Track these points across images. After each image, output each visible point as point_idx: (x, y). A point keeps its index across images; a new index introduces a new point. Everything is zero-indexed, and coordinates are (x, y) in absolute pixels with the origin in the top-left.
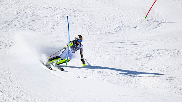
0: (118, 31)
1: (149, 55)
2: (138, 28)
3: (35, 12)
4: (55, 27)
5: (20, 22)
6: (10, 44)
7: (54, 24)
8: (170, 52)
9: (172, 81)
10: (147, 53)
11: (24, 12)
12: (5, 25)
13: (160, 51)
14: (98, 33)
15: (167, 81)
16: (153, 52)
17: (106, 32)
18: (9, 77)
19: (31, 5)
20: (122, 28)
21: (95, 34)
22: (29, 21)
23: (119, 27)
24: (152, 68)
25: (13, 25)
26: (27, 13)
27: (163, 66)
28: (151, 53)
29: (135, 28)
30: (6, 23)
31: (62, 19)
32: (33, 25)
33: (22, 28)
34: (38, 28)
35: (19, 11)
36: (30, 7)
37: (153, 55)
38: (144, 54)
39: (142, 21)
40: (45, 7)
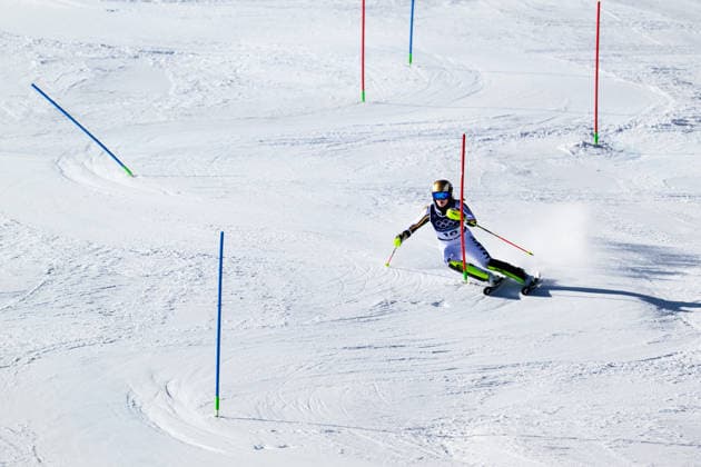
0: (383, 313)
1: (486, 381)
2: (446, 305)
3: (107, 264)
4: (174, 305)
5: (61, 294)
6: (33, 355)
7: (171, 295)
8: (554, 372)
9: (568, 452)
10: (480, 376)
11: (74, 265)
12: (12, 302)
13: (522, 370)
14: (317, 319)
15: (553, 452)
16: (501, 372)
17: (343, 316)
18: (30, 448)
19: (95, 246)
20: (395, 307)
21: (307, 323)
22: (89, 290)
23: (385, 304)
24: (501, 417)
25: (39, 300)
26: (83, 267)
27: (537, 412)
28: (494, 373)
29: (436, 304)
30: (14, 297)
31: (198, 283)
32: (102, 301)
33: (68, 309)
34: (119, 310)
35: (54, 263)
36: (90, 252)
37: (502, 379)
38: (470, 376)
39: (458, 286)
40: (142, 251)
